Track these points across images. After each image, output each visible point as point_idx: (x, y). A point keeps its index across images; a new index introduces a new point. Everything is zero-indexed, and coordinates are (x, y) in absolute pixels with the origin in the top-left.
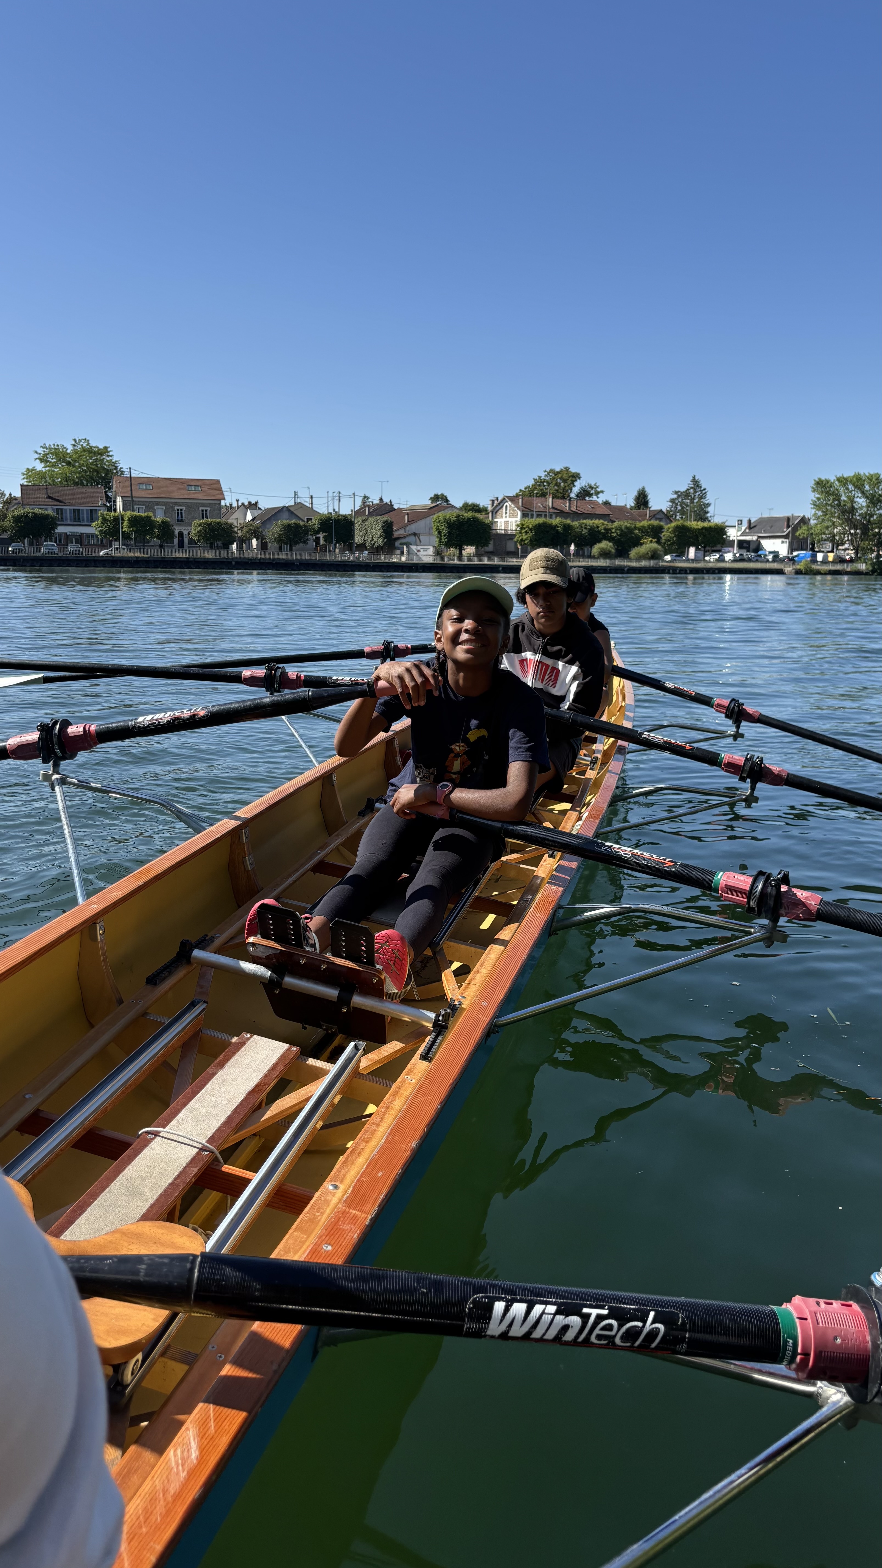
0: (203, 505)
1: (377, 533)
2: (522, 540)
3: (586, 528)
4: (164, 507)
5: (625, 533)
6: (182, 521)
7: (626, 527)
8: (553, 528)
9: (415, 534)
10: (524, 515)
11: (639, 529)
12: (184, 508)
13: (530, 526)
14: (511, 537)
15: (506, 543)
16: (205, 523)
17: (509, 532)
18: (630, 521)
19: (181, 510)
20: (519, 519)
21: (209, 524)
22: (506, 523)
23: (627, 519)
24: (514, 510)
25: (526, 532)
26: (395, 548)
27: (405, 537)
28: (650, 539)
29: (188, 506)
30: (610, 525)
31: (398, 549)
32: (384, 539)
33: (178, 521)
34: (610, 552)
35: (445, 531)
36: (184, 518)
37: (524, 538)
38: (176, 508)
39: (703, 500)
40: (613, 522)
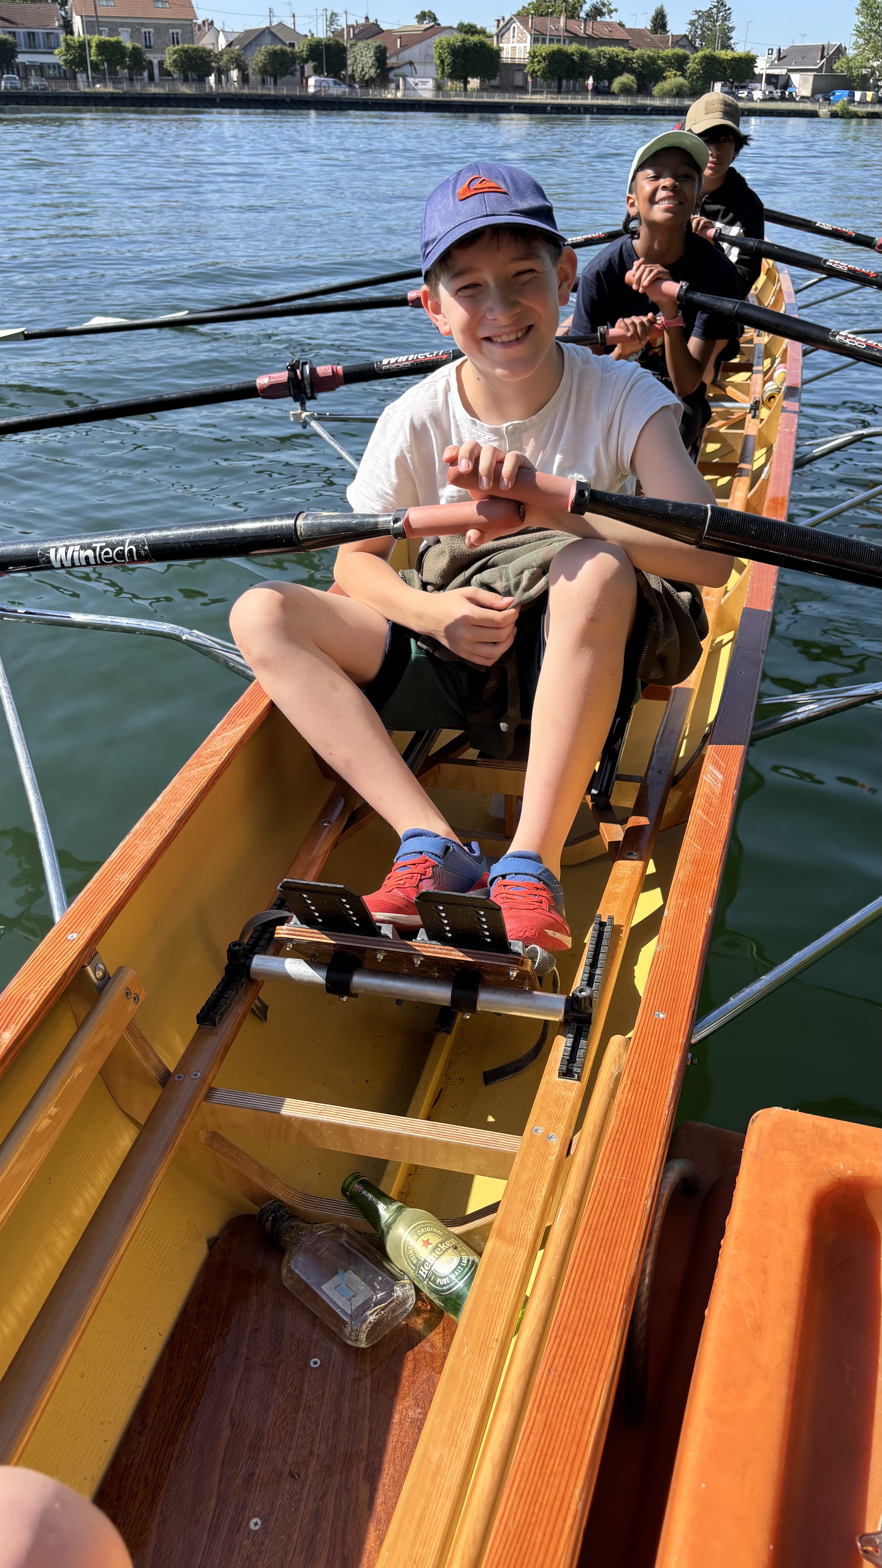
0: (174, 26)
1: (368, 62)
2: (533, 71)
3: (604, 57)
4: (129, 30)
5: (647, 63)
6: (150, 47)
7: (649, 57)
8: (568, 56)
9: (411, 63)
10: (535, 40)
11: (662, 59)
12: (152, 30)
13: (544, 54)
14: (520, 67)
15: (513, 76)
16: (181, 50)
17: (517, 61)
18: (653, 49)
19: (149, 33)
20: (528, 45)
21: (186, 51)
22: (514, 49)
23: (648, 46)
24: (523, 33)
25: (539, 62)
26: (388, 81)
27: (399, 67)
28: (674, 72)
29: (157, 28)
30: (631, 54)
31: (393, 81)
32: (377, 68)
33: (146, 47)
34: (632, 87)
35: (448, 60)
36: (152, 43)
37: (537, 68)
38: (143, 30)
39: (727, 23)
40: (633, 50)
